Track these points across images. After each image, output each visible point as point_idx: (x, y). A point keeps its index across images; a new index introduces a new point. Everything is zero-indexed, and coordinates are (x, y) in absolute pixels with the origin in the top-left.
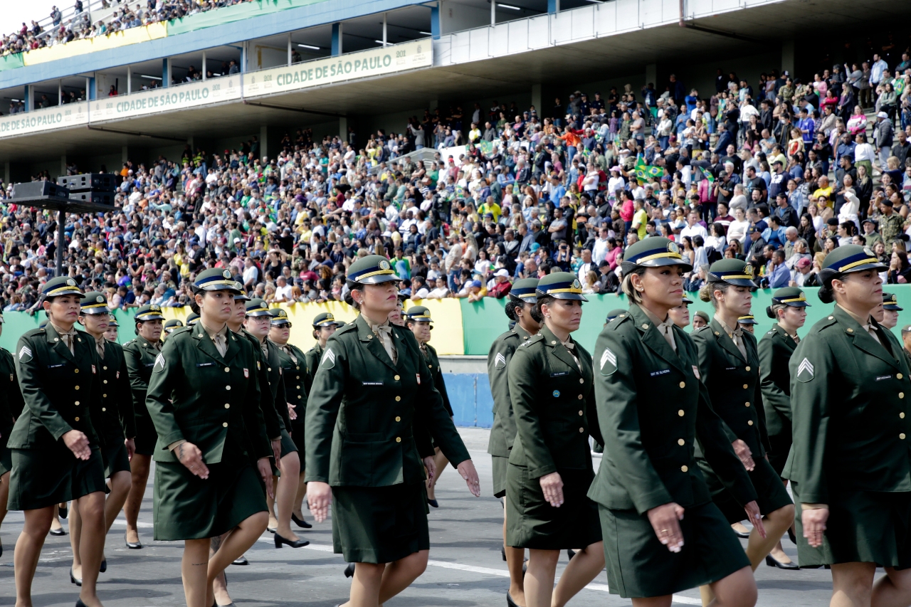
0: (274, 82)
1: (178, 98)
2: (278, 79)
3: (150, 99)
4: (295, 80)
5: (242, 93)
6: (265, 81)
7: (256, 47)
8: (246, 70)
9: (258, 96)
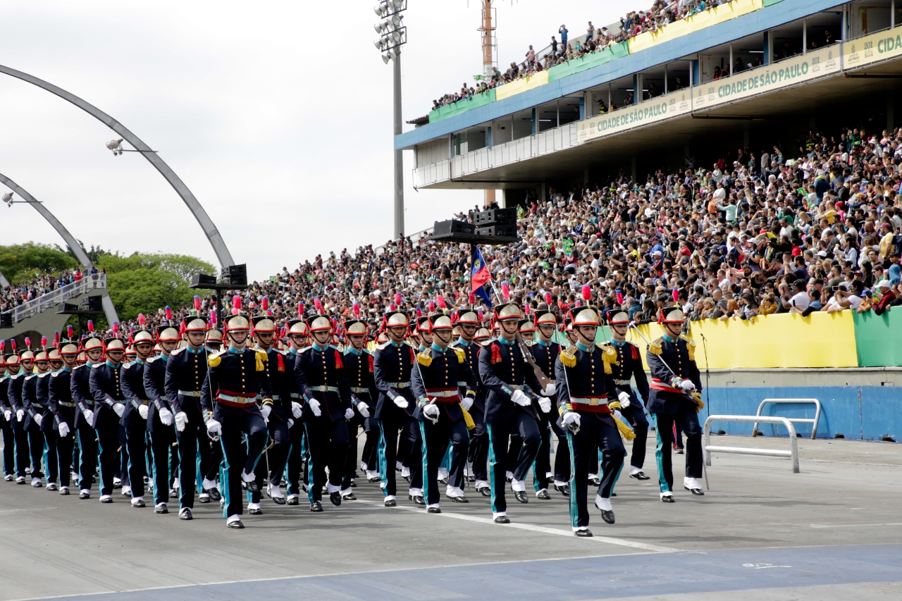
0: (875, 49)
1: (778, 77)
2: (879, 45)
3: (751, 79)
4: (897, 45)
5: (842, 65)
6: (866, 49)
7: (859, 9)
8: (847, 38)
9: (858, 67)
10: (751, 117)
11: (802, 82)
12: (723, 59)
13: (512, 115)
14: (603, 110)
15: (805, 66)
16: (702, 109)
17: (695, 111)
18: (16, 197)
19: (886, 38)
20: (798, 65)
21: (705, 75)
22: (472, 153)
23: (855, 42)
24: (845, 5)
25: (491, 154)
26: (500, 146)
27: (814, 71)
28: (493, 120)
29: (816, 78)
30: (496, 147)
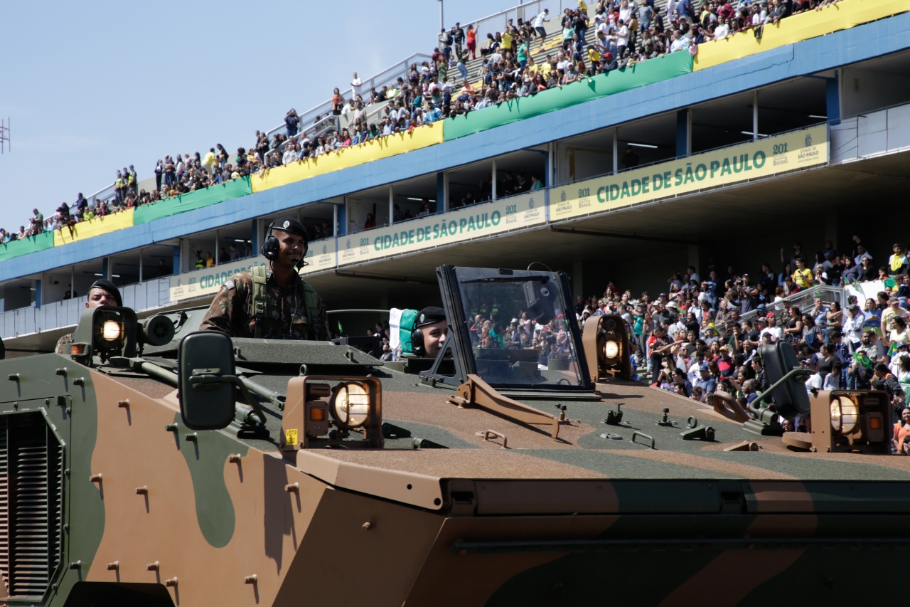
0: (593, 198)
1: (459, 227)
2: (599, 193)
3: (420, 230)
4: (623, 194)
5: (548, 216)
6: (580, 197)
7: (567, 150)
8: (554, 184)
9: (570, 218)
11: (491, 235)
12: (375, 205)
13: (73, 265)
14: (201, 263)
15: (496, 215)
16: (351, 264)
17: (340, 266)
19: (609, 185)
20: (486, 214)
21: (353, 224)
22: (11, 313)
23: (566, 188)
24: (551, 144)
25: (41, 314)
26: (54, 304)
27: (507, 222)
28: (44, 273)
29: (511, 231)
30: (48, 306)
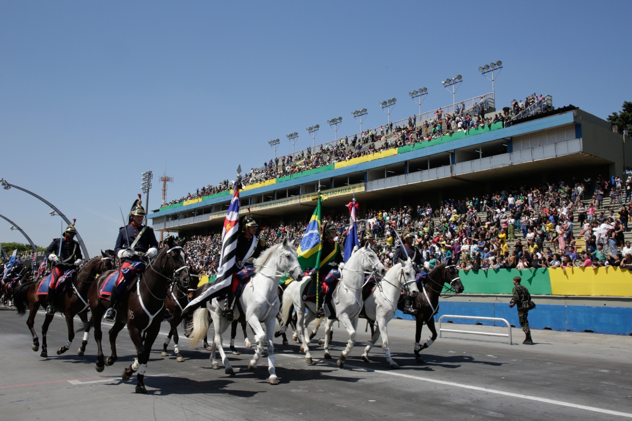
6: (308, 197)
7: (304, 186)
8: (301, 194)
9: (305, 202)
10: (265, 215)
13: (187, 210)
18: (14, 228)
21: (254, 202)
22: (173, 221)
23: (304, 195)
28: (181, 212)
29: (291, 205)
